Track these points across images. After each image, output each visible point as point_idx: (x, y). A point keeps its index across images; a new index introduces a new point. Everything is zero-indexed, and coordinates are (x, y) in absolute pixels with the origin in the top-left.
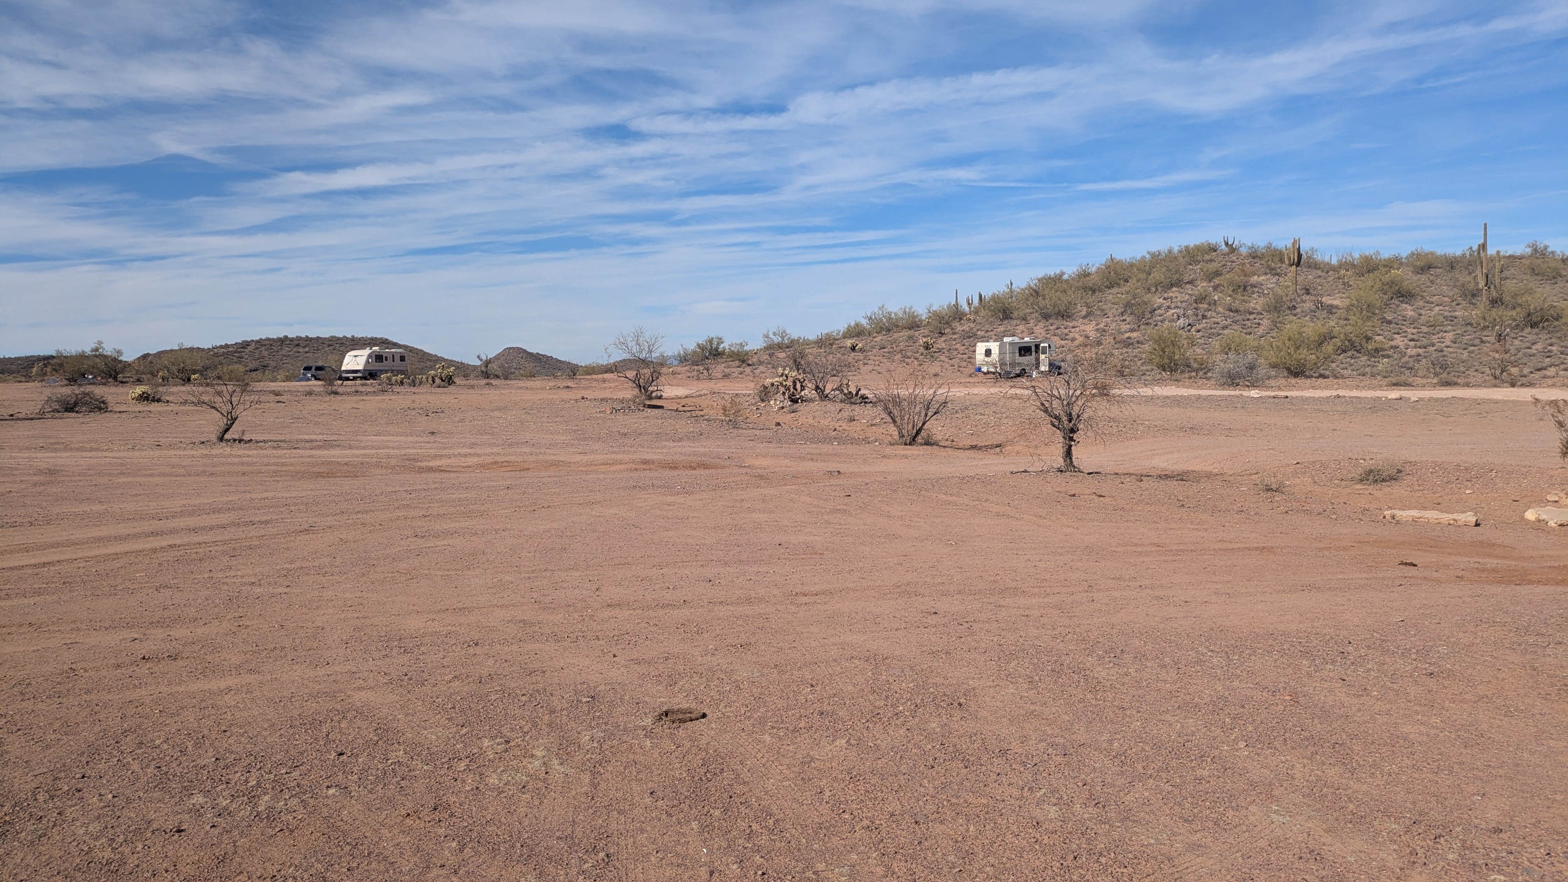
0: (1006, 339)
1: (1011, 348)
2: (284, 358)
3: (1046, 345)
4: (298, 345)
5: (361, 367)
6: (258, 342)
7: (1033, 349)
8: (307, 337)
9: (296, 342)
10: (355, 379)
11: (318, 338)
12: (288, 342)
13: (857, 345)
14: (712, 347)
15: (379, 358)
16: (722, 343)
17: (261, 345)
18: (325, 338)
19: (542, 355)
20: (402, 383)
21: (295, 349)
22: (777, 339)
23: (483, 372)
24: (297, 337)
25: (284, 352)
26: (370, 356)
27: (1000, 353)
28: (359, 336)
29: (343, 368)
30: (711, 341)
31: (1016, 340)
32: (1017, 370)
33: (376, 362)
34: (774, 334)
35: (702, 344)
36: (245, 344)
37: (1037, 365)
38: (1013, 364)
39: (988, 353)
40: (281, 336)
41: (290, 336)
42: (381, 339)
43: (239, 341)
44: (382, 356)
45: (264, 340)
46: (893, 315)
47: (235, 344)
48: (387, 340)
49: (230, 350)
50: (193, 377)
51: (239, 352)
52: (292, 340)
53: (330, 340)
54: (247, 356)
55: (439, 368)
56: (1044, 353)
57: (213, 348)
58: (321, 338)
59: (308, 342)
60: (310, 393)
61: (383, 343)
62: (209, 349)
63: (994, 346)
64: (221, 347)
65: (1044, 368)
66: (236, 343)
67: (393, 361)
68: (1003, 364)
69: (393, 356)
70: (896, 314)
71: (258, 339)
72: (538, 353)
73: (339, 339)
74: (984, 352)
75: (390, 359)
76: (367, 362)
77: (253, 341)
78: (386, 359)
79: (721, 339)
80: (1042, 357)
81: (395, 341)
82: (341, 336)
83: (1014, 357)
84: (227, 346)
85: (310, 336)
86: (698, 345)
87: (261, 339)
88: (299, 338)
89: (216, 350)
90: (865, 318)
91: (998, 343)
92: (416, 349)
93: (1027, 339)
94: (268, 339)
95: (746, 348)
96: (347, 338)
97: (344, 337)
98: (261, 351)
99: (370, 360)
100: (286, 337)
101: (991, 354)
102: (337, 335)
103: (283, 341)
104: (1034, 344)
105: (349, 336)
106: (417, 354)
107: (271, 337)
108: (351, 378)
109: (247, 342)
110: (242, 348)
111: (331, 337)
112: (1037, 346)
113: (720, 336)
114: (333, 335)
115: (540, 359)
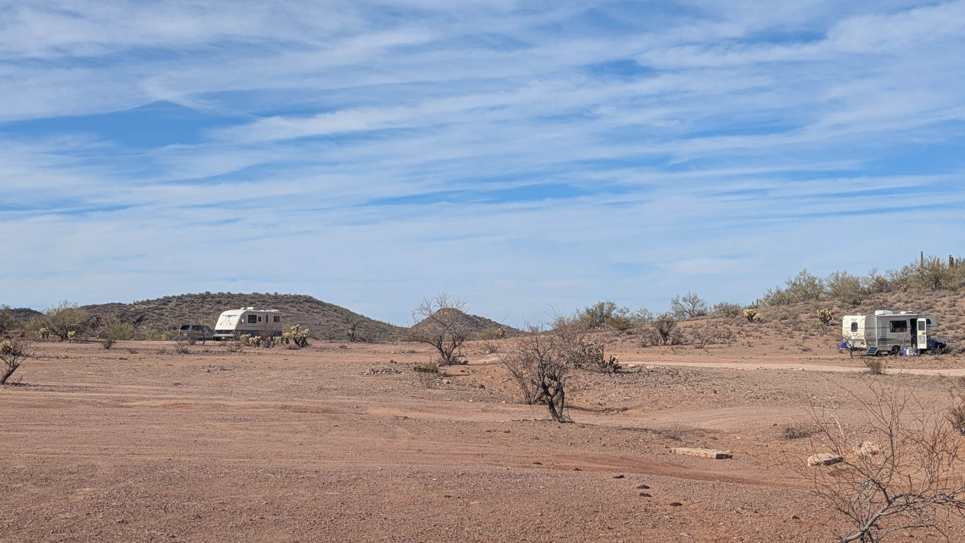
0: (878, 313)
1: (881, 322)
2: (205, 316)
3: (924, 320)
4: (219, 302)
5: (233, 328)
6: (180, 298)
7: (909, 324)
8: (229, 293)
9: (217, 299)
10: (227, 339)
11: (240, 295)
12: (209, 299)
13: (755, 314)
14: (602, 313)
15: (252, 318)
16: (614, 308)
17: (182, 302)
18: (247, 295)
19: (479, 318)
20: (258, 344)
21: (216, 307)
22: (688, 306)
23: (349, 335)
24: (219, 293)
25: (204, 310)
26: (243, 316)
27: (866, 328)
28: (283, 294)
29: (218, 328)
30: (601, 307)
31: (889, 313)
32: (889, 347)
33: (249, 322)
34: (685, 300)
35: (592, 310)
36: (167, 301)
37: (914, 341)
38: (883, 340)
39: (854, 327)
40: (203, 292)
41: (212, 292)
42: (305, 297)
43: (161, 297)
44: (255, 316)
45: (186, 296)
46: (817, 282)
47: (156, 301)
48: (311, 298)
49: (151, 306)
50: (69, 333)
51: (160, 309)
52: (213, 296)
53: (253, 298)
54: (167, 314)
55: (294, 330)
56: (922, 328)
57: (135, 304)
58: (243, 295)
59: (230, 299)
60: (163, 352)
61: (306, 301)
62: (130, 305)
63: (860, 319)
64: (143, 303)
65: (922, 345)
66: (158, 299)
67: (267, 322)
68: (869, 339)
69: (267, 316)
70: (820, 281)
71: (179, 295)
72: (475, 316)
73: (261, 296)
74: (850, 326)
75: (263, 321)
76: (240, 322)
77: (174, 297)
78: (260, 320)
79: (612, 304)
80: (919, 333)
81: (319, 299)
82: (264, 293)
83: (884, 333)
84: (148, 302)
85: (232, 293)
86: (588, 311)
87: (183, 295)
88: (221, 295)
89: (137, 306)
90: (788, 284)
91: (864, 317)
92: (342, 308)
93: (903, 313)
94: (190, 295)
95: (627, 315)
96: (270, 295)
97: (267, 294)
98: (182, 308)
99: (243, 321)
100: (208, 293)
101: (856, 328)
102: (260, 293)
103: (204, 298)
104: (910, 318)
105: (272, 293)
106: (342, 314)
107: (193, 293)
108: (223, 338)
109: (168, 298)
110: (163, 304)
111: (254, 294)
112: (913, 322)
113: (612, 301)
114: (256, 292)
115: (477, 322)
